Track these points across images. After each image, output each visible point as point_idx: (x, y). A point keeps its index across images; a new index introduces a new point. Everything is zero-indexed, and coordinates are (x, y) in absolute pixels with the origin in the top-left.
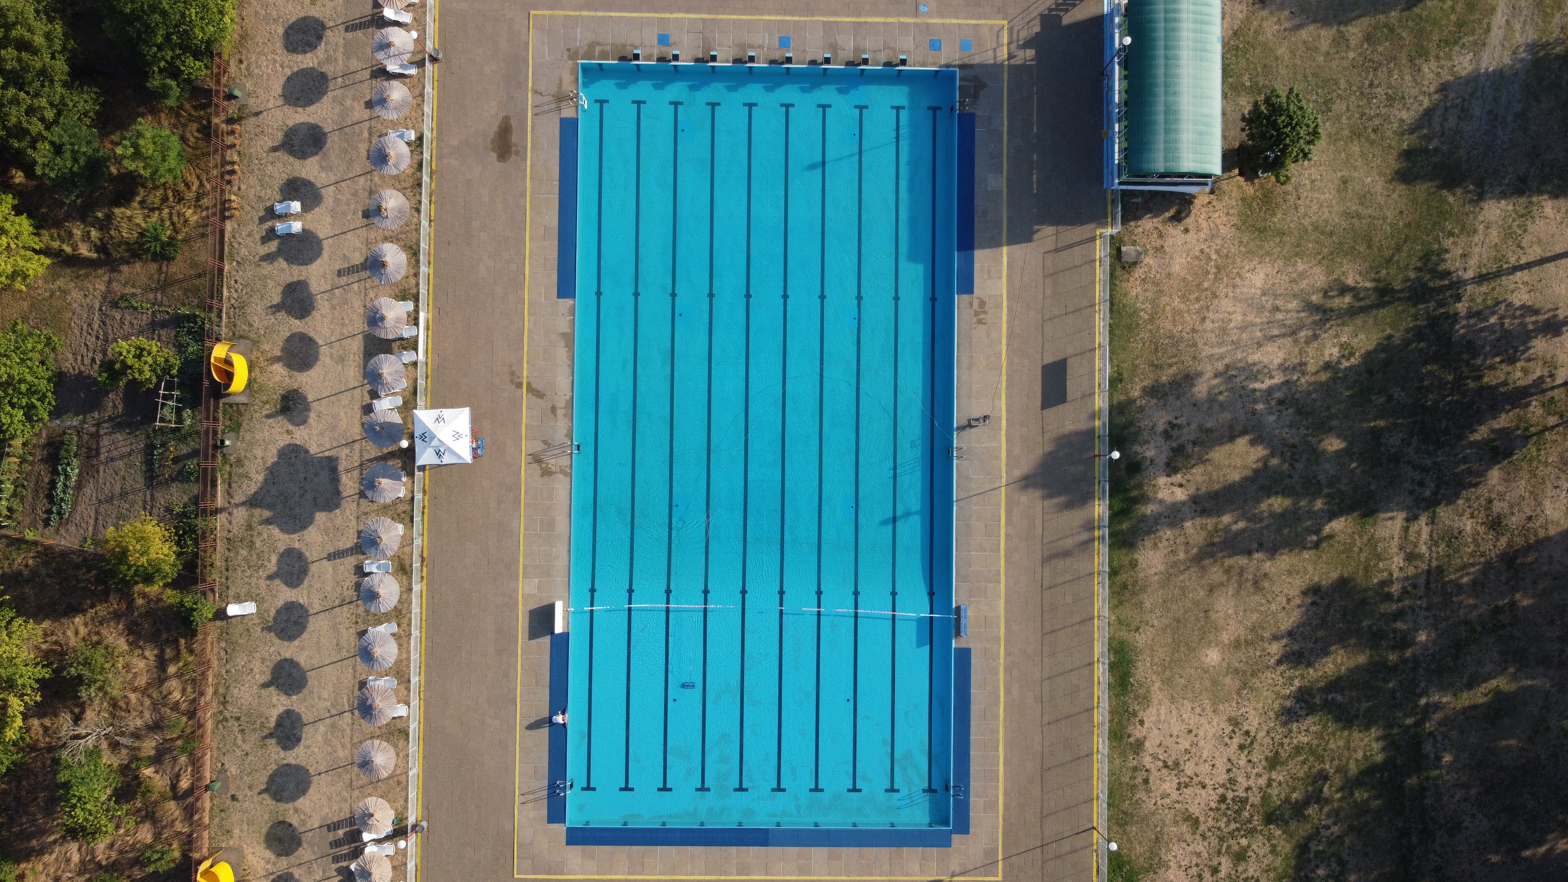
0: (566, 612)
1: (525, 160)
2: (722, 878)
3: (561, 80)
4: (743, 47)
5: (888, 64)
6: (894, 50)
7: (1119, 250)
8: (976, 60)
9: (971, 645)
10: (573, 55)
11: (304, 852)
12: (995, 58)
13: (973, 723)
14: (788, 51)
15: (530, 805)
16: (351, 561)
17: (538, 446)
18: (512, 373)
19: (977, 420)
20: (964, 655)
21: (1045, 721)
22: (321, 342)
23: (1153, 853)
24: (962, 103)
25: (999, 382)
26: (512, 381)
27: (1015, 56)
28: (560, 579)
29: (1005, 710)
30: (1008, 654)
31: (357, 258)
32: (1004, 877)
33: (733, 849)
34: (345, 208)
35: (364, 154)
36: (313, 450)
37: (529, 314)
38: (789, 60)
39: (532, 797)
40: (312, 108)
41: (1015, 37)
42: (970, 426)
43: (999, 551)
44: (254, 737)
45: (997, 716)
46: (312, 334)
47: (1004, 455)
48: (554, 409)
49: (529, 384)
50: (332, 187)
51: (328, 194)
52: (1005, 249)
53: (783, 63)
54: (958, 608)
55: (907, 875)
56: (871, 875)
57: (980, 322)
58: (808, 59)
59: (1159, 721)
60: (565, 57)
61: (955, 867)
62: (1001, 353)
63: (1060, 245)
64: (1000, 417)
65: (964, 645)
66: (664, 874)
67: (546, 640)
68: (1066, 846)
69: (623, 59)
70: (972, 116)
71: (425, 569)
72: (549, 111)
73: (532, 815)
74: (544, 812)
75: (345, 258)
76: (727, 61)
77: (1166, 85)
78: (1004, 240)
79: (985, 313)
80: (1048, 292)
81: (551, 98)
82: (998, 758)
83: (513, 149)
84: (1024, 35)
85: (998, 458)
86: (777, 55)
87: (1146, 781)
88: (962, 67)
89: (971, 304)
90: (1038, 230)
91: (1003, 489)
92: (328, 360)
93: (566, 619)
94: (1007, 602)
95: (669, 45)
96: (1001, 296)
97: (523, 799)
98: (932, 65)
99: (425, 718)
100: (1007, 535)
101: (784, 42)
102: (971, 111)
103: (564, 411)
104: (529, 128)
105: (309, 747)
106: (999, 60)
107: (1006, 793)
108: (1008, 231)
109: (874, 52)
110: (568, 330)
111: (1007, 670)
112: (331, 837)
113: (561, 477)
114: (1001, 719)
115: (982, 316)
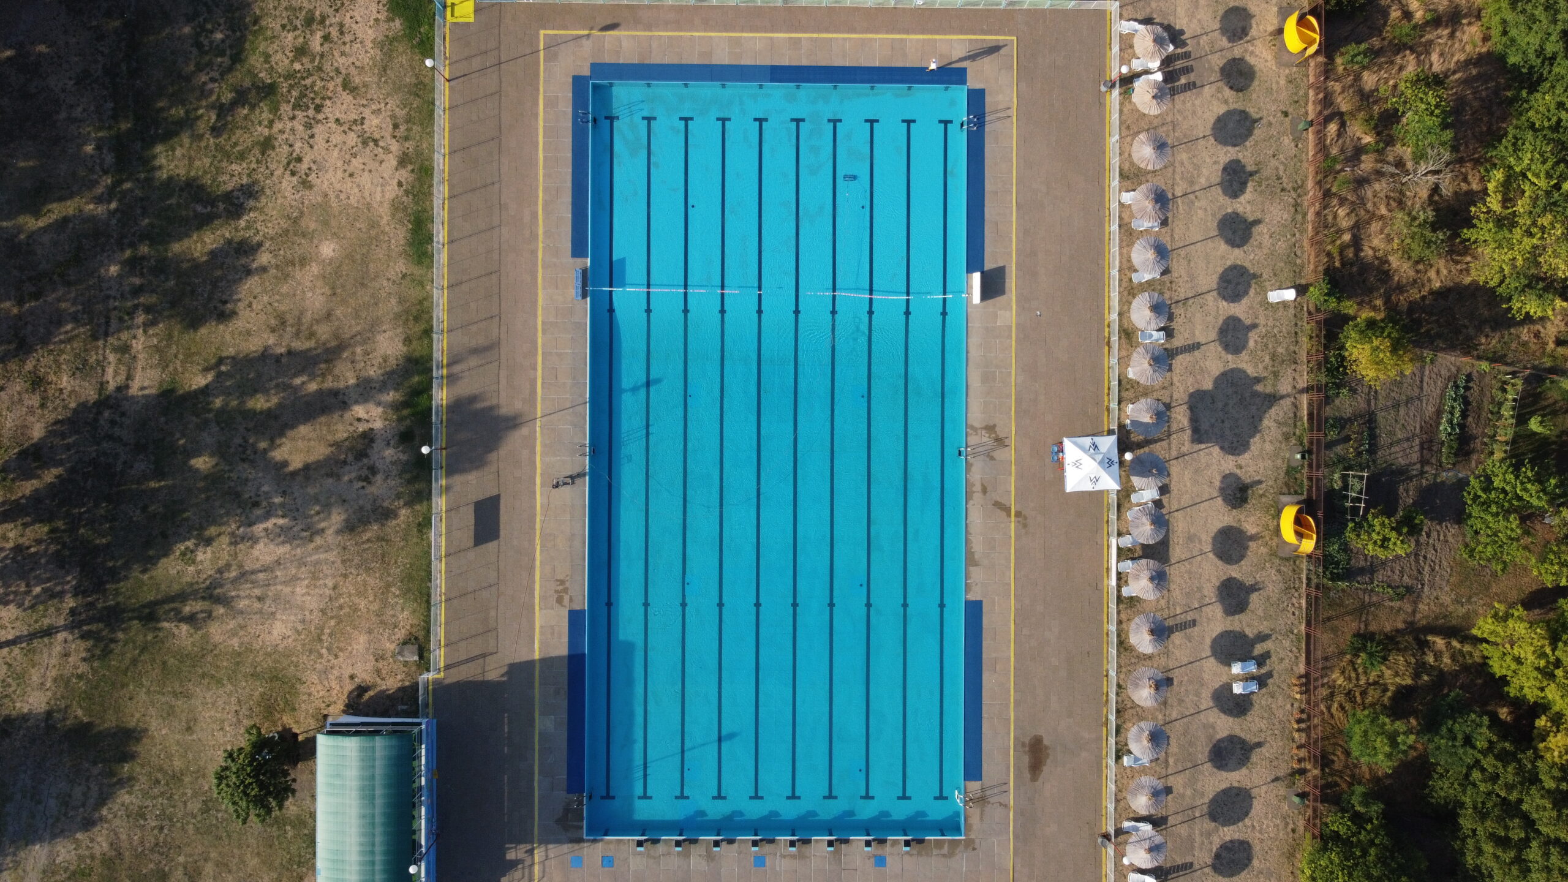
0: (969, 292)
1: (1015, 738)
2: (815, 35)
3: (981, 819)
4: (801, 856)
5: (656, 842)
6: (649, 856)
7: (421, 657)
8: (566, 848)
9: (571, 260)
10: (970, 844)
11: (1218, 62)
12: (547, 850)
13: (569, 184)
14: (756, 852)
15: (1001, 107)
16: (1178, 342)
17: (999, 454)
18: (1025, 526)
19: (565, 484)
20: (578, 250)
21: (497, 186)
22: (1211, 555)
23: (388, 56)
24: (581, 803)
25: (543, 522)
26: (1026, 518)
27: (526, 852)
28: (976, 324)
29: (537, 197)
30: (534, 252)
31: (1177, 638)
32: (538, 34)
33: (805, 62)
34: (1190, 688)
35: (1173, 741)
36: (1216, 450)
37: (1010, 584)
38: (755, 843)
39: (1001, 115)
40: (1224, 785)
41: (527, 871)
42: (572, 477)
43: (543, 353)
44: (1267, 172)
45: (545, 190)
46: (1219, 563)
47: (538, 448)
48: (984, 491)
49: (1009, 515)
50: (1203, 708)
51: (1206, 702)
52: (537, 656)
53: (761, 840)
54: (584, 296)
55: (634, 37)
56: (669, 37)
57: (562, 582)
58: (736, 845)
59: (382, 185)
60: (977, 841)
61: (587, 44)
62: (541, 550)
63: (481, 661)
64: (542, 486)
65: (579, 260)
66: (871, 40)
67: (989, 265)
68: (476, 63)
69: (921, 841)
70: (570, 790)
71: (1106, 334)
72: (992, 787)
73: (1000, 97)
74: (988, 99)
75: (1189, 639)
76: (817, 841)
77: (373, 825)
78: (537, 666)
79: (556, 591)
80: (493, 613)
81: (991, 800)
82: (544, 149)
83: (1027, 749)
84: (517, 874)
85: (544, 445)
86: (767, 848)
87: (396, 126)
88: (580, 840)
89: (571, 600)
90: (503, 676)
91: (539, 414)
92: (1204, 537)
93: (969, 287)
94: (535, 302)
95: (875, 856)
96: (541, 609)
97: (1009, 112)
98: (611, 842)
99: (1104, 191)
100: (535, 369)
101: (760, 861)
102: (570, 796)
103: (974, 489)
104: (1012, 770)
105: (1215, 163)
106: (543, 848)
107: (536, 115)
108: (533, 674)
109: (669, 854)
110: (971, 569)
111: (534, 237)
112: (1192, 77)
113: (977, 424)
114: (541, 188)
115: (560, 588)
